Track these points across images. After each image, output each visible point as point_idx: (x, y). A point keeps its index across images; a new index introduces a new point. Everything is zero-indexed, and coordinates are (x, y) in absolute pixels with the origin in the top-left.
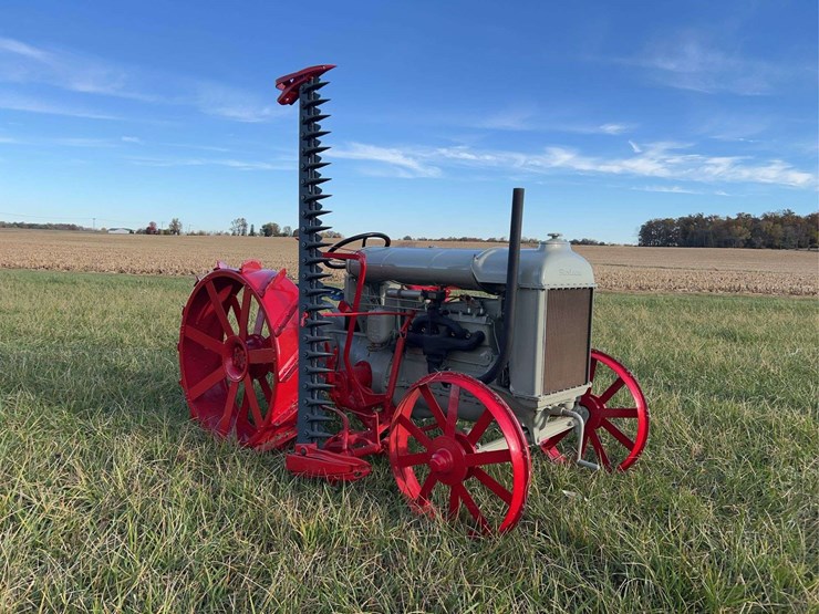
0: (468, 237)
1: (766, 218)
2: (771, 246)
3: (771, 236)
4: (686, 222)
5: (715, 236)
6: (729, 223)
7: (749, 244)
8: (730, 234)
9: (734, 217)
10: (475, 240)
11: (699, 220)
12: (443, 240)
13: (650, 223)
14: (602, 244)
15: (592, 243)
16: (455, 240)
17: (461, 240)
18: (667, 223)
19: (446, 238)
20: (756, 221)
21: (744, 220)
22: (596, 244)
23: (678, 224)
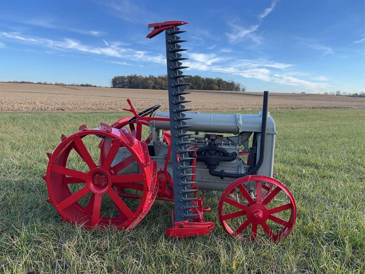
0: (25, 81)
1: (159, 78)
2: (161, 89)
3: (161, 85)
4: (130, 78)
5: (142, 84)
6: (146, 79)
7: (154, 88)
8: (147, 84)
9: (148, 77)
10: (29, 83)
11: (135, 77)
12: (10, 82)
13: (115, 78)
14: (95, 86)
15: (91, 86)
16: (17, 82)
17: (21, 83)
18: (123, 78)
19: (12, 81)
20: (156, 78)
21: (152, 78)
22: (92, 86)
23: (127, 78)
